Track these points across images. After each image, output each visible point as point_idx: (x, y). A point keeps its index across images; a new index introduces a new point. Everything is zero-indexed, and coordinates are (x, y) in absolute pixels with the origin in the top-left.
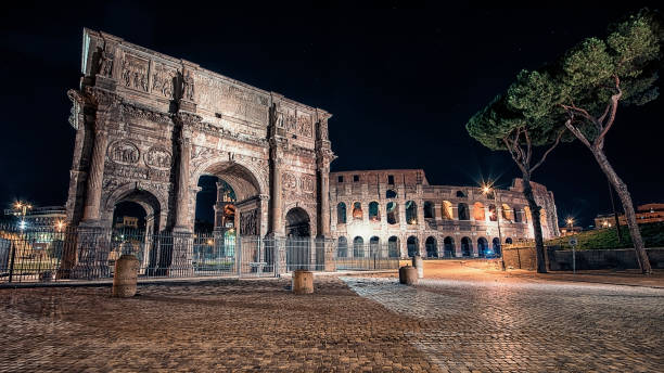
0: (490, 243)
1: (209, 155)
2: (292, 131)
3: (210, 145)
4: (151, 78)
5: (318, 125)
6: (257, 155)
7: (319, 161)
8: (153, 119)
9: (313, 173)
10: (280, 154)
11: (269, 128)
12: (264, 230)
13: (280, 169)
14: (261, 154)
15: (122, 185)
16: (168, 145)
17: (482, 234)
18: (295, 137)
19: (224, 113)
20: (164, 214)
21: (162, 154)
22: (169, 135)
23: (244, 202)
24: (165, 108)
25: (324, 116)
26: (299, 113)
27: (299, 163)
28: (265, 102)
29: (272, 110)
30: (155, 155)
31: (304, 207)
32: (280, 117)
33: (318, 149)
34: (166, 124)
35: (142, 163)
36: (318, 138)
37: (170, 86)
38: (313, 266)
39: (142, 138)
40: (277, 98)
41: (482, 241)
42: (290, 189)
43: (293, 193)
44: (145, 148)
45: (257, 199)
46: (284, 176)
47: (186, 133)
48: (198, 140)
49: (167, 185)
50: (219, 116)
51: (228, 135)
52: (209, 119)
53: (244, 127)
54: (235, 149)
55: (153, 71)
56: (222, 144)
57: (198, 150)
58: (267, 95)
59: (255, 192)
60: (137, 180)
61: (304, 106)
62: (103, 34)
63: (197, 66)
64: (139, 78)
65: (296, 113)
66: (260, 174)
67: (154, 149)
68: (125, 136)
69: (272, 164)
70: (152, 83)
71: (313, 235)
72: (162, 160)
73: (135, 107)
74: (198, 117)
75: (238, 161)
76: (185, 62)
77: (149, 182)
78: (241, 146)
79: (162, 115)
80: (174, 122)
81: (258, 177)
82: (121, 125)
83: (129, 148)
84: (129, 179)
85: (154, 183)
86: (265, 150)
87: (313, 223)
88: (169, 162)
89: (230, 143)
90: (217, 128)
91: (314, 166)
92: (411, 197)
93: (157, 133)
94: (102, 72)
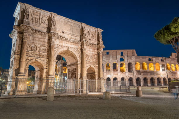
0: (162, 80)
1: (60, 47)
2: (89, 37)
3: (61, 44)
4: (41, 19)
5: (98, 35)
6: (77, 47)
7: (98, 49)
8: (41, 35)
9: (96, 53)
10: (85, 47)
11: (81, 36)
12: (79, 77)
13: (85, 52)
14: (78, 46)
15: (31, 60)
16: (46, 44)
17: (159, 76)
18: (90, 40)
19: (65, 31)
20: (45, 71)
21: (44, 48)
22: (46, 41)
23: (71, 65)
24: (45, 30)
25: (100, 31)
26: (91, 30)
27: (91, 50)
28: (79, 26)
29: (82, 29)
30: (42, 48)
31: (93, 67)
32: (85, 32)
33: (98, 44)
34: (45, 36)
35: (37, 51)
36: (98, 40)
37: (47, 22)
38: (96, 90)
39: (37, 42)
40: (84, 25)
41: (159, 79)
42: (88, 60)
43: (89, 61)
44: (38, 46)
45: (76, 64)
46: (86, 55)
47: (53, 40)
48: (56, 42)
49: (45, 60)
50: (63, 33)
51: (66, 40)
52: (61, 34)
53: (72, 37)
54: (69, 45)
55: (41, 17)
56: (65, 44)
57: (56, 46)
58: (80, 24)
59: (75, 61)
60: (35, 58)
61: (93, 27)
62: (25, 4)
63: (56, 14)
64: (37, 20)
65: (90, 30)
66: (77, 54)
67: (41, 46)
68: (32, 41)
69: (82, 50)
70: (41, 21)
71: (96, 78)
72: (44, 50)
73: (36, 31)
74: (57, 34)
75: (70, 50)
76: (52, 13)
77: (40, 58)
78: (71, 44)
79: (44, 33)
80: (48, 35)
81: (77, 56)
82: (31, 37)
83: (33, 46)
84: (33, 58)
85: (42, 59)
86: (79, 45)
87: (96, 73)
88: (46, 51)
89: (67, 42)
90: (63, 37)
91: (97, 51)
92: (130, 61)
93: (43, 40)
94: (25, 18)
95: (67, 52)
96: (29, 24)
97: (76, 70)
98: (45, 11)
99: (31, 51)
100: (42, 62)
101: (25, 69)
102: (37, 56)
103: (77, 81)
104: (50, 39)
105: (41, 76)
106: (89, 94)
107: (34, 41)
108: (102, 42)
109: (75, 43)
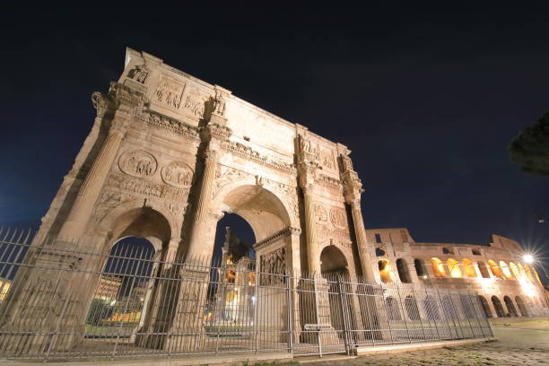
1: (235, 176)
2: (316, 163)
3: (237, 166)
4: (184, 98)
5: (341, 159)
6: (285, 181)
7: (347, 193)
8: (179, 132)
9: (343, 206)
11: (296, 156)
14: (289, 180)
16: (192, 160)
19: (252, 138)
21: (184, 171)
22: (194, 151)
23: (267, 242)
24: (193, 124)
25: (343, 150)
26: (321, 147)
27: (327, 194)
29: (298, 142)
30: (174, 171)
31: (338, 246)
32: (307, 144)
34: (192, 140)
35: (158, 177)
36: (342, 169)
37: (201, 108)
39: (163, 150)
40: (302, 130)
42: (322, 223)
43: (325, 228)
44: (164, 161)
45: (287, 233)
47: (214, 146)
48: (224, 159)
49: (183, 206)
50: (247, 139)
51: (256, 157)
52: (239, 140)
53: (272, 153)
54: (263, 173)
55: (187, 93)
56: (249, 167)
57: (223, 170)
58: (291, 126)
59: (281, 227)
61: (325, 140)
62: (145, 54)
63: (230, 92)
64: (172, 97)
65: (318, 146)
66: (290, 202)
67: (175, 163)
68: (144, 146)
69: (301, 193)
70: (183, 102)
72: (182, 176)
73: (161, 116)
74: (228, 129)
75: (265, 186)
76: (218, 87)
77: (162, 200)
78: (269, 170)
79: (189, 127)
80: (201, 136)
81: (286, 205)
82: (144, 134)
83: (147, 159)
84: (137, 195)
85: (168, 202)
86: (293, 178)
87: (351, 268)
88: (190, 180)
89: (258, 165)
90: (245, 149)
91: (343, 199)
92: (400, 255)
93: (182, 147)
94: (134, 79)
95: (257, 198)
97: (286, 253)
98: (199, 81)
99: (132, 173)
102: (153, 192)
104: (205, 149)
107: (153, 147)
108: (354, 176)
109: (281, 169)
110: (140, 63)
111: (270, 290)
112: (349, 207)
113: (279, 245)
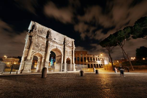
0: (99, 65)
1: (53, 47)
2: (68, 43)
3: (53, 45)
5: (72, 42)
6: (62, 47)
7: (72, 49)
8: (43, 39)
9: (71, 51)
10: (66, 47)
11: (64, 42)
12: (62, 62)
13: (66, 50)
15: (35, 52)
16: (45, 44)
17: (97, 63)
18: (68, 44)
19: (56, 39)
20: (43, 59)
21: (44, 46)
22: (45, 42)
23: (58, 56)
24: (45, 37)
25: (73, 40)
26: (69, 39)
27: (69, 49)
28: (63, 37)
29: (65, 39)
30: (42, 46)
31: (70, 58)
32: (66, 40)
33: (72, 46)
34: (45, 40)
35: (40, 48)
36: (72, 44)
37: (46, 33)
38: (71, 70)
39: (40, 43)
40: (66, 36)
41: (97, 65)
42: (67, 54)
43: (68, 55)
44: (41, 45)
45: (61, 56)
46: (66, 51)
47: (49, 42)
48: (51, 43)
49: (44, 52)
50: (55, 39)
51: (56, 43)
52: (53, 40)
53: (59, 42)
54: (58, 46)
55: (44, 30)
56: (55, 45)
57: (51, 45)
58: (64, 36)
59: (60, 54)
60: (38, 51)
61: (70, 38)
62: (35, 22)
63: (52, 30)
64: (41, 31)
65: (68, 39)
66: (62, 51)
67: (42, 45)
68: (37, 42)
69: (64, 49)
70: (43, 32)
71: (71, 63)
72: (44, 47)
73: (40, 37)
74: (52, 39)
75: (58, 48)
76: (50, 29)
77: (41, 52)
78: (59, 45)
79: (45, 38)
80: (47, 40)
81: (61, 51)
82: (37, 40)
83: (38, 44)
84: (37, 51)
85: (42, 52)
86: (63, 46)
87: (71, 61)
88: (45, 48)
89: (57, 44)
90: (55, 41)
91: (72, 50)
92: (85, 56)
93: (43, 42)
94: (34, 29)
95: (56, 50)
96: (36, 32)
97: (61, 59)
98: (46, 27)
99: (36, 47)
100: (42, 54)
101: (31, 58)
102: (39, 50)
103: (61, 65)
104: (47, 42)
105: (41, 62)
106: (68, 72)
107: (38, 42)
108: (74, 46)
109: (61, 45)
110: (34, 24)
111: (58, 64)
112: (72, 51)
113: (60, 57)
